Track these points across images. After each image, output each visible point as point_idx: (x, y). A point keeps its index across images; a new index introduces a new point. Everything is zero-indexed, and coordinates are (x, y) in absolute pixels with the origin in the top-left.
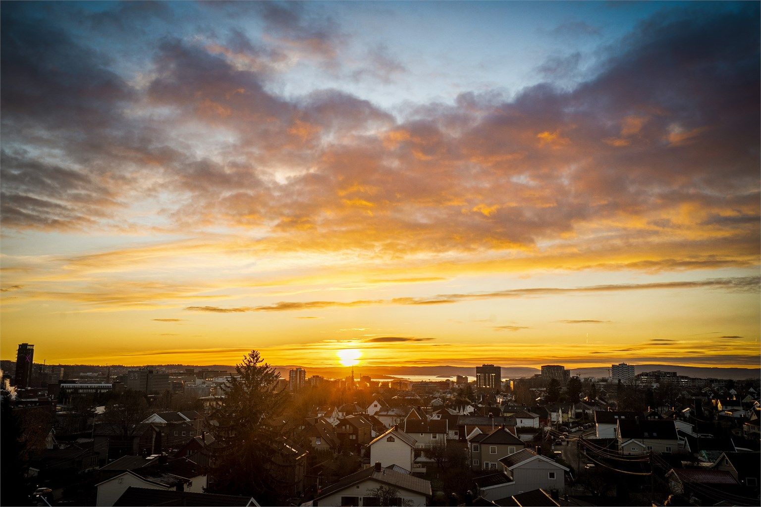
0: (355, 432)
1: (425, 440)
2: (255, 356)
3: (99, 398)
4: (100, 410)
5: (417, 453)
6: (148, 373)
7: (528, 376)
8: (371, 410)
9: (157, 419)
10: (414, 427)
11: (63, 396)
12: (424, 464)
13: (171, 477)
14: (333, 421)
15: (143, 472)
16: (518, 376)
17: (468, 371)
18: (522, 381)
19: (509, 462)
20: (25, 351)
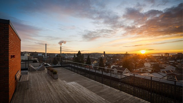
0: (143, 62)
1: (153, 63)
2: (127, 52)
3: (112, 57)
4: (112, 58)
5: (152, 65)
6: (117, 54)
7: (174, 55)
8: (146, 59)
9: (118, 60)
10: (152, 61)
11: (108, 57)
12: (152, 66)
13: (118, 66)
14: (140, 60)
15: (115, 65)
16: (172, 55)
17: (163, 54)
18: (173, 55)
19: (165, 66)
20: (104, 52)
